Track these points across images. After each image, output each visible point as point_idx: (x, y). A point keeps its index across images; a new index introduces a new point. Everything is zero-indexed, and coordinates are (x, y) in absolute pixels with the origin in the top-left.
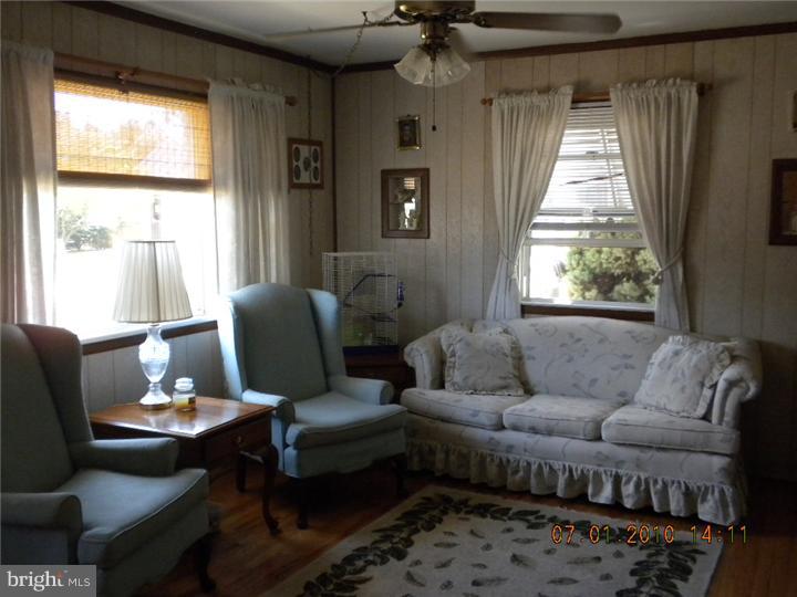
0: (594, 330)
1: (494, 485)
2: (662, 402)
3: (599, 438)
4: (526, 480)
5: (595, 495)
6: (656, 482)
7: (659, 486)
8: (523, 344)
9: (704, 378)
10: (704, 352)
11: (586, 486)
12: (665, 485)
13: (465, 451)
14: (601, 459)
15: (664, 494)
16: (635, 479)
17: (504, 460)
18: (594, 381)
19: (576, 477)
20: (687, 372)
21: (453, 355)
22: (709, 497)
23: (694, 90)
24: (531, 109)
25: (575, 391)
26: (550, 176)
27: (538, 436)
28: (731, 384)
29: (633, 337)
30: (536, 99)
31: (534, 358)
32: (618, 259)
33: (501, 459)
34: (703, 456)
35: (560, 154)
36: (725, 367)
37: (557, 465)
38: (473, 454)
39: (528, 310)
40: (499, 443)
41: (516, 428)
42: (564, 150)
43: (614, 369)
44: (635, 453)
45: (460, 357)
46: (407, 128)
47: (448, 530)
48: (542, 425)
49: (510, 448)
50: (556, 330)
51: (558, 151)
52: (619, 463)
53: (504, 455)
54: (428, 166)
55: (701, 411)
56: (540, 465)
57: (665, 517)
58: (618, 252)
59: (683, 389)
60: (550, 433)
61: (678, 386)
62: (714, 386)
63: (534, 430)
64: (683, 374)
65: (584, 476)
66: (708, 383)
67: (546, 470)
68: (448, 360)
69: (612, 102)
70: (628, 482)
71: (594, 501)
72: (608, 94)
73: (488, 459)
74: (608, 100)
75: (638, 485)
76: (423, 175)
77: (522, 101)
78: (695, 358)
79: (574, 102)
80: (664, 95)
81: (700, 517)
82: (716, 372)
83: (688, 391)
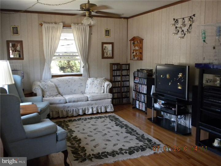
0: (72, 79)
1: (65, 116)
2: (93, 91)
3: (88, 100)
4: (73, 113)
5: (88, 112)
6: (99, 107)
7: (100, 107)
8: (57, 84)
9: (101, 85)
10: (99, 80)
11: (86, 111)
12: (101, 107)
13: (57, 110)
14: (88, 105)
15: (101, 109)
16: (95, 107)
17: (67, 110)
18: (75, 90)
19: (84, 110)
20: (98, 85)
21: (45, 89)
22: (109, 107)
23: (89, 27)
24: (53, 28)
25: (71, 93)
26: (58, 44)
27: (75, 103)
28: (108, 85)
29: (81, 80)
30: (54, 25)
31: (60, 87)
32: (65, 63)
33: (66, 110)
34: (107, 99)
35: (61, 39)
36: (105, 83)
37: (79, 108)
38: (60, 111)
39: (54, 76)
40: (66, 106)
41: (70, 102)
42: (61, 38)
43: (79, 87)
44: (95, 102)
45: (47, 89)
46: (15, 29)
47: (73, 125)
48: (76, 100)
49: (68, 107)
50: (63, 80)
51: (60, 38)
52: (92, 105)
53: (67, 109)
54: (22, 40)
55: (102, 91)
56: (76, 109)
57: (101, 113)
58: (66, 62)
59: (98, 88)
60: (78, 101)
61: (96, 87)
62: (104, 86)
63: (74, 102)
64: (97, 85)
65: (85, 109)
66: (102, 86)
67: (77, 110)
68: (45, 90)
69: (72, 28)
70: (94, 108)
71: (88, 114)
72: (71, 26)
73: (63, 110)
74: (71, 27)
75: (96, 108)
76: (21, 42)
77: (51, 25)
78: (98, 82)
79: (63, 27)
80: (83, 27)
81: (107, 111)
82: (103, 84)
83: (99, 88)
